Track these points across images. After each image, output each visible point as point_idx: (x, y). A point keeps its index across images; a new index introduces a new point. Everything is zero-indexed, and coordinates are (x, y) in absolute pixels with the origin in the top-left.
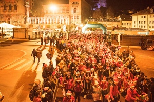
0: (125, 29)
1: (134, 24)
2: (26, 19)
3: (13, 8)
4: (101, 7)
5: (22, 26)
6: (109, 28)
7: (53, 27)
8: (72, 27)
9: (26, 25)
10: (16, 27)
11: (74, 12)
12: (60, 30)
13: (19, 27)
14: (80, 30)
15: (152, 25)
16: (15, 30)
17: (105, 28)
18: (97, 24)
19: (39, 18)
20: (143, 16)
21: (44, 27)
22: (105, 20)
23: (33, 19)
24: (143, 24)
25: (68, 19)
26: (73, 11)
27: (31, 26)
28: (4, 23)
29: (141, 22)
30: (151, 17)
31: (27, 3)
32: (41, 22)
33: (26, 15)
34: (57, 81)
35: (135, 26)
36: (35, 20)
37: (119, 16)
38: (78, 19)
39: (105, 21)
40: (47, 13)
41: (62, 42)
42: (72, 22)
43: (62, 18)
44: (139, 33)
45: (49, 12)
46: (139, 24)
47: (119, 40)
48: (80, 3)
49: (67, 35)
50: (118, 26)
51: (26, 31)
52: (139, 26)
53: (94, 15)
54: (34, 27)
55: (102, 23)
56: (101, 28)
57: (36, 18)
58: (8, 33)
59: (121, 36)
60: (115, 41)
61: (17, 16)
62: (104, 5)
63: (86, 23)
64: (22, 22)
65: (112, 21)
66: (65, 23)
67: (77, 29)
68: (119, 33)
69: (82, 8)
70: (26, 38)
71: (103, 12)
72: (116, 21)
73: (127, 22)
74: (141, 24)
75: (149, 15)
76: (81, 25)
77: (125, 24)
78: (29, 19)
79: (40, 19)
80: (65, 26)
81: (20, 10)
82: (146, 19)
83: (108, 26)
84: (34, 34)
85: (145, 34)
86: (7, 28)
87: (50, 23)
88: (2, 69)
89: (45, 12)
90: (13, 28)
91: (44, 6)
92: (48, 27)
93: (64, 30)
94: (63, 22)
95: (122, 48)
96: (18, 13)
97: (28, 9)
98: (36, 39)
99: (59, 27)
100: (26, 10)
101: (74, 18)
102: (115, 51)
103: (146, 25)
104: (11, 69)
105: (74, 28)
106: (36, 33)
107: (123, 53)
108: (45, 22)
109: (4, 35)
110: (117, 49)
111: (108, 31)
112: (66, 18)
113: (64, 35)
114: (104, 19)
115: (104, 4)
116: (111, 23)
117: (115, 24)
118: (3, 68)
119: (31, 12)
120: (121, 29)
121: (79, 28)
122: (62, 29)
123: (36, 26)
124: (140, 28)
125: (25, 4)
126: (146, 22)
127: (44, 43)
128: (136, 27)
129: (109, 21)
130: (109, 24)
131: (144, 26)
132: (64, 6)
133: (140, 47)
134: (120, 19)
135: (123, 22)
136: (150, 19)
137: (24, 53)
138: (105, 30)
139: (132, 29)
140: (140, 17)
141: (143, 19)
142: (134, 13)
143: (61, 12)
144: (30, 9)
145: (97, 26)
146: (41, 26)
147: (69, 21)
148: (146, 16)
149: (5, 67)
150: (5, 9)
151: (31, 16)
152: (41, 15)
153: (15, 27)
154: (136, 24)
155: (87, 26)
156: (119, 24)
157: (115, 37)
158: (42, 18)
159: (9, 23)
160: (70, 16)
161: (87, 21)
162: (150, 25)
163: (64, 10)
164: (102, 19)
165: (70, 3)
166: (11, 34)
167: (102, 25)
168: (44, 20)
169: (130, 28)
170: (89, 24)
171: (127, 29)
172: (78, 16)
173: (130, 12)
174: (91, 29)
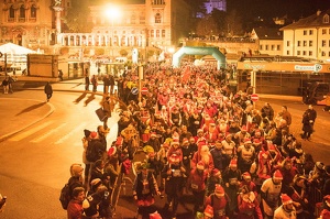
0: (268, 58)
1: (288, 49)
2: (54, 36)
3: (28, 13)
4: (215, 10)
5: (46, 49)
6: (233, 57)
7: (111, 54)
8: (150, 53)
9: (55, 49)
10: (35, 52)
11: (157, 22)
12: (125, 59)
13: (39, 52)
14: (168, 60)
15: (327, 49)
16: (31, 59)
17: (223, 55)
18: (205, 47)
19: (81, 35)
20: (308, 30)
21: (92, 53)
22: (222, 38)
23: (69, 35)
24: (307, 49)
25: (144, 36)
26: (152, 20)
27: (64, 50)
28: (10, 44)
29: (302, 44)
30: (324, 32)
31: (58, 2)
32: (87, 42)
33: (54, 27)
34: (119, 168)
35: (288, 53)
36: (72, 39)
37: (254, 31)
38: (163, 36)
39: (223, 41)
40: (98, 23)
41: (130, 84)
42: (152, 43)
43: (129, 35)
44: (299, 67)
45: (102, 22)
46: (297, 49)
47: (253, 82)
49: (141, 69)
50: (250, 51)
51: (53, 61)
52: (299, 53)
53: (199, 26)
54: (70, 53)
55: (215, 45)
56: (214, 56)
57: (75, 35)
58: (18, 66)
59: (258, 73)
60: (245, 84)
61: (36, 30)
62: (221, 7)
63: (181, 45)
64: (47, 44)
65: (238, 40)
66: (136, 45)
67: (162, 57)
68: (254, 67)
69: (173, 14)
70: (53, 77)
71: (220, 24)
72: (248, 40)
73: (270, 42)
74: (302, 49)
75: (321, 29)
76: (171, 50)
77: (267, 46)
78: (60, 37)
79: (84, 37)
80: (136, 50)
81: (43, 17)
82: (313, 38)
83: (228, 51)
84: (72, 67)
85: (313, 69)
86: (16, 54)
87: (104, 45)
88: (3, 140)
89: (94, 22)
90: (28, 56)
91: (92, 8)
92: (100, 53)
93: (135, 59)
94: (132, 42)
95: (260, 99)
96: (38, 23)
97: (58, 14)
98: (75, 77)
99: (124, 54)
100: (54, 18)
101: (155, 34)
102: (244, 106)
103: (313, 49)
104: (22, 141)
105: (155, 56)
106: (75, 65)
107: (262, 111)
108: (93, 43)
109: (9, 70)
110: (248, 102)
112: (138, 35)
113: (133, 70)
114: (220, 36)
115: (221, 4)
116: (235, 45)
117: (245, 48)
118: (6, 138)
119: (65, 22)
120: (259, 58)
121: (166, 56)
122: (131, 58)
123: (76, 51)
124: (301, 55)
126: (314, 44)
127: (91, 87)
128: (291, 55)
129: (230, 40)
130: (230, 48)
131: (310, 53)
132: (135, 9)
133: (300, 98)
134: (255, 37)
135: (263, 43)
136: (322, 37)
137: (49, 108)
138: (224, 61)
139: (283, 59)
140: (299, 32)
141: (308, 38)
142: (287, 24)
143: (129, 22)
144: (63, 14)
145: (205, 51)
146: (86, 52)
147: (144, 41)
148: (315, 30)
149: (10, 137)
150: (12, 15)
151: (65, 29)
152: (85, 27)
153: (31, 52)
154: (290, 49)
155: (185, 50)
156: (254, 48)
157: (244, 76)
158: (87, 35)
159: (20, 44)
160: (147, 31)
161: (183, 40)
162: (323, 49)
163: (134, 17)
164: (217, 38)
165: (148, 2)
166: (24, 67)
167: (216, 50)
168: (92, 38)
169: (278, 57)
170: (187, 46)
171: (272, 58)
172: (163, 31)
173: (278, 22)
174: (193, 58)
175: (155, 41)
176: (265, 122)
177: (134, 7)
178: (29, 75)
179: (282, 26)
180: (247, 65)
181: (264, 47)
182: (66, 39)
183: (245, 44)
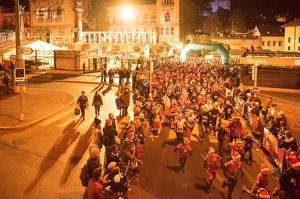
0: (269, 54)
1: (289, 44)
2: (76, 34)
3: (54, 15)
4: (220, 9)
5: (70, 46)
6: (236, 52)
7: (125, 50)
8: (160, 50)
9: (78, 46)
10: (60, 49)
11: (166, 20)
12: (137, 55)
13: (64, 48)
14: (176, 56)
16: (57, 55)
17: (227, 51)
18: (210, 43)
19: (99, 33)
21: (109, 49)
22: (226, 35)
23: (89, 33)
25: (155, 34)
26: (162, 19)
27: (85, 47)
28: (39, 41)
31: (79, 4)
32: (105, 39)
33: (76, 26)
35: (289, 48)
36: (92, 37)
37: (256, 28)
38: (172, 33)
39: (227, 38)
40: (115, 22)
41: (142, 77)
42: (162, 40)
43: (142, 33)
45: (118, 21)
46: (298, 45)
47: (254, 76)
48: (177, 2)
49: (152, 64)
50: (252, 47)
51: (75, 56)
52: (299, 48)
53: (205, 25)
54: (90, 49)
55: (220, 41)
56: (219, 51)
57: (94, 33)
58: (46, 60)
59: (259, 68)
60: (247, 77)
61: (61, 29)
62: (226, 6)
63: (188, 42)
64: (71, 41)
65: (241, 37)
66: (147, 42)
67: (171, 53)
68: (256, 62)
69: (181, 13)
70: (76, 70)
71: (224, 22)
72: (251, 37)
76: (179, 46)
77: (269, 43)
78: (82, 35)
79: (102, 35)
80: (147, 47)
81: (67, 17)
83: (232, 47)
84: (92, 62)
86: (43, 50)
87: (119, 42)
89: (111, 21)
90: (55, 52)
91: (109, 8)
92: (116, 50)
93: (147, 55)
94: (144, 39)
95: (261, 91)
96: (63, 23)
97: (80, 15)
99: (137, 50)
100: (77, 18)
101: (165, 31)
104: (49, 126)
105: (165, 52)
106: (95, 60)
108: (110, 40)
109: (40, 64)
111: (232, 57)
112: (150, 32)
113: (145, 64)
114: (224, 33)
115: (225, 3)
116: (238, 41)
117: (248, 44)
118: (37, 123)
119: (86, 21)
120: (260, 54)
121: (175, 52)
122: (143, 53)
123: (96, 47)
125: (75, 6)
127: (108, 80)
128: (292, 50)
129: (234, 37)
130: (234, 44)
132: (147, 9)
134: (258, 33)
135: (266, 39)
137: (72, 98)
138: (227, 57)
139: (284, 54)
143: (141, 20)
144: (84, 14)
145: (210, 47)
146: (104, 48)
147: (155, 38)
151: (86, 28)
152: (103, 26)
153: (57, 48)
154: (291, 44)
155: (192, 46)
156: (256, 44)
157: (247, 69)
158: (105, 33)
159: (48, 41)
160: (157, 29)
161: (190, 37)
163: (146, 16)
164: (222, 35)
165: (159, 3)
166: (52, 62)
167: (221, 46)
168: (109, 36)
169: (279, 52)
170: (194, 42)
171: (273, 54)
172: (172, 29)
173: (280, 20)
174: (199, 54)
175: (165, 38)
176: (264, 113)
177: (146, 7)
178: (55, 68)
179: (283, 23)
180: (249, 60)
181: (266, 43)
182: (87, 37)
183: (248, 41)
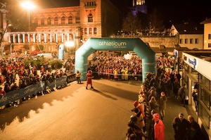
1: (209, 42)
6: (155, 50)
11: (89, 21)
22: (145, 35)
23: (14, 34)
25: (78, 33)
26: (86, 20)
32: (29, 39)
38: (95, 33)
45: (45, 23)
48: (99, 3)
65: (160, 35)
73: (189, 37)
77: (186, 40)
78: (7, 35)
79: (26, 36)
83: (151, 45)
97: (4, 16)
101: (88, 32)
116: (157, 39)
123: (20, 47)
129: (154, 35)
130: (152, 42)
132: (68, 11)
134: (175, 32)
135: (183, 37)
156: (174, 42)
160: (81, 29)
164: (141, 34)
165: (82, 4)
172: (95, 29)
175: (88, 37)
177: (71, 9)
181: (184, 41)
183: (166, 39)
